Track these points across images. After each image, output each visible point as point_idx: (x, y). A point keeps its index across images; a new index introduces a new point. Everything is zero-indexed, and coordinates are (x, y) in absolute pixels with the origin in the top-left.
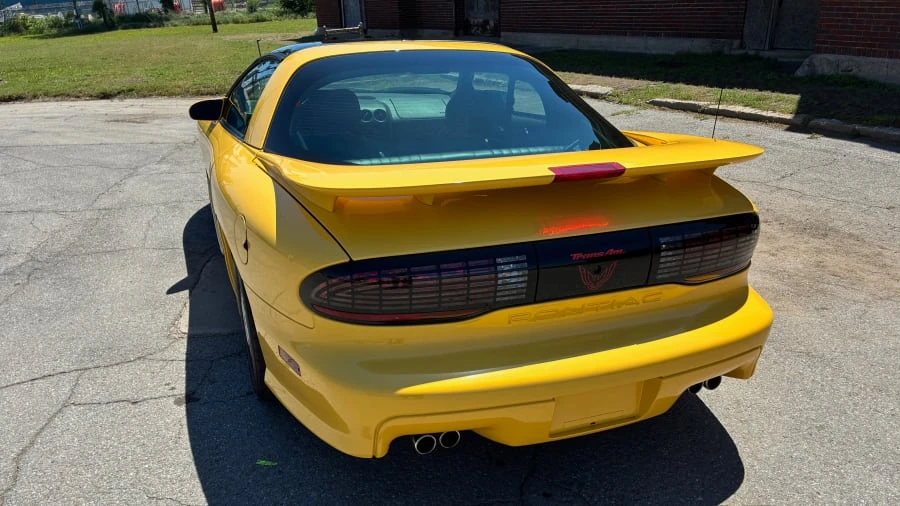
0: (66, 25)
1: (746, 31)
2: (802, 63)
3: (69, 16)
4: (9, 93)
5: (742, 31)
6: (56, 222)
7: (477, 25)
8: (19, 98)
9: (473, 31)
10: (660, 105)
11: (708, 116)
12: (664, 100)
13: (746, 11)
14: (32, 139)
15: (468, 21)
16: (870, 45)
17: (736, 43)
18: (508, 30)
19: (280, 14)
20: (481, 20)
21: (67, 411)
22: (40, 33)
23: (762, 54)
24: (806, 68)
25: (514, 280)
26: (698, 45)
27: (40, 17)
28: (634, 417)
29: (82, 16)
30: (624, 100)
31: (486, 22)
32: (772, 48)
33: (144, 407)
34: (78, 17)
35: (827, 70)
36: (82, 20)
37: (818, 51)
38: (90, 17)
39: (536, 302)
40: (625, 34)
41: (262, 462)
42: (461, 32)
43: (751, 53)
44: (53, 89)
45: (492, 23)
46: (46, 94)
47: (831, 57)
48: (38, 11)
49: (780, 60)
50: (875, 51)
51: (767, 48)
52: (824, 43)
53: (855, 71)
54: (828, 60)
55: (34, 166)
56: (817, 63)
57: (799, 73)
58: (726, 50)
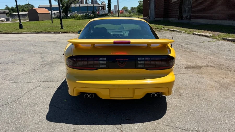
0: (86, 17)
3: (86, 14)
4: (64, 31)
6: (57, 56)
7: (185, 17)
8: (66, 32)
9: (184, 19)
10: (225, 40)
12: (226, 38)
14: (63, 41)
15: (182, 16)
18: (193, 18)
19: (137, 14)
20: (186, 16)
21: (37, 88)
22: (79, 19)
25: (102, 63)
27: (80, 15)
28: (132, 98)
29: (89, 15)
30: (215, 38)
31: (187, 16)
33: (51, 89)
34: (88, 15)
36: (89, 16)
38: (91, 15)
39: (108, 68)
40: (227, 20)
41: (65, 100)
42: (180, 19)
44: (74, 31)
45: (189, 16)
46: (72, 32)
48: (80, 13)
55: (59, 46)
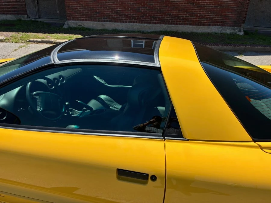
1: (28, 12)
2: (64, 23)
5: (26, 12)
11: (33, 43)
13: (25, 4)
16: (85, 18)
17: (26, 16)
23: (37, 20)
24: (67, 25)
26: (10, 17)
32: (40, 18)
35: (74, 26)
37: (69, 20)
43: (33, 19)
47: (74, 22)
49: (45, 22)
50: (87, 19)
51: (38, 18)
52: (70, 17)
53: (83, 26)
54: (73, 23)
56: (70, 24)
57: (65, 27)
58: (23, 19)
